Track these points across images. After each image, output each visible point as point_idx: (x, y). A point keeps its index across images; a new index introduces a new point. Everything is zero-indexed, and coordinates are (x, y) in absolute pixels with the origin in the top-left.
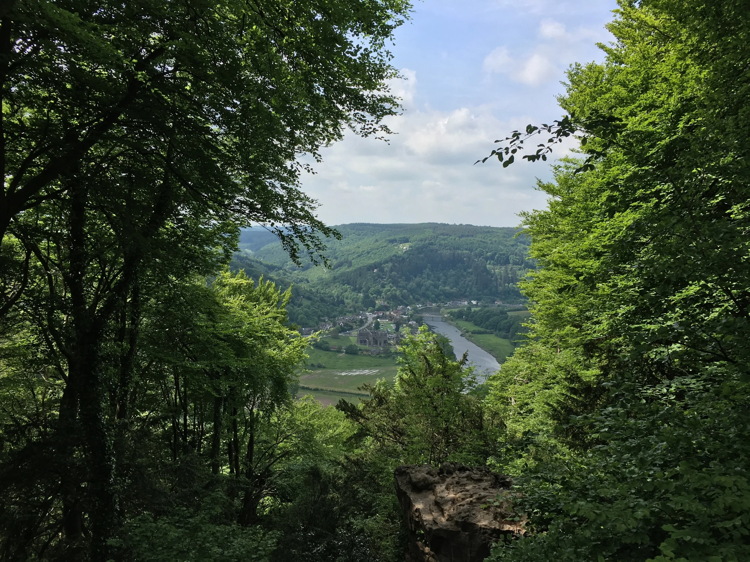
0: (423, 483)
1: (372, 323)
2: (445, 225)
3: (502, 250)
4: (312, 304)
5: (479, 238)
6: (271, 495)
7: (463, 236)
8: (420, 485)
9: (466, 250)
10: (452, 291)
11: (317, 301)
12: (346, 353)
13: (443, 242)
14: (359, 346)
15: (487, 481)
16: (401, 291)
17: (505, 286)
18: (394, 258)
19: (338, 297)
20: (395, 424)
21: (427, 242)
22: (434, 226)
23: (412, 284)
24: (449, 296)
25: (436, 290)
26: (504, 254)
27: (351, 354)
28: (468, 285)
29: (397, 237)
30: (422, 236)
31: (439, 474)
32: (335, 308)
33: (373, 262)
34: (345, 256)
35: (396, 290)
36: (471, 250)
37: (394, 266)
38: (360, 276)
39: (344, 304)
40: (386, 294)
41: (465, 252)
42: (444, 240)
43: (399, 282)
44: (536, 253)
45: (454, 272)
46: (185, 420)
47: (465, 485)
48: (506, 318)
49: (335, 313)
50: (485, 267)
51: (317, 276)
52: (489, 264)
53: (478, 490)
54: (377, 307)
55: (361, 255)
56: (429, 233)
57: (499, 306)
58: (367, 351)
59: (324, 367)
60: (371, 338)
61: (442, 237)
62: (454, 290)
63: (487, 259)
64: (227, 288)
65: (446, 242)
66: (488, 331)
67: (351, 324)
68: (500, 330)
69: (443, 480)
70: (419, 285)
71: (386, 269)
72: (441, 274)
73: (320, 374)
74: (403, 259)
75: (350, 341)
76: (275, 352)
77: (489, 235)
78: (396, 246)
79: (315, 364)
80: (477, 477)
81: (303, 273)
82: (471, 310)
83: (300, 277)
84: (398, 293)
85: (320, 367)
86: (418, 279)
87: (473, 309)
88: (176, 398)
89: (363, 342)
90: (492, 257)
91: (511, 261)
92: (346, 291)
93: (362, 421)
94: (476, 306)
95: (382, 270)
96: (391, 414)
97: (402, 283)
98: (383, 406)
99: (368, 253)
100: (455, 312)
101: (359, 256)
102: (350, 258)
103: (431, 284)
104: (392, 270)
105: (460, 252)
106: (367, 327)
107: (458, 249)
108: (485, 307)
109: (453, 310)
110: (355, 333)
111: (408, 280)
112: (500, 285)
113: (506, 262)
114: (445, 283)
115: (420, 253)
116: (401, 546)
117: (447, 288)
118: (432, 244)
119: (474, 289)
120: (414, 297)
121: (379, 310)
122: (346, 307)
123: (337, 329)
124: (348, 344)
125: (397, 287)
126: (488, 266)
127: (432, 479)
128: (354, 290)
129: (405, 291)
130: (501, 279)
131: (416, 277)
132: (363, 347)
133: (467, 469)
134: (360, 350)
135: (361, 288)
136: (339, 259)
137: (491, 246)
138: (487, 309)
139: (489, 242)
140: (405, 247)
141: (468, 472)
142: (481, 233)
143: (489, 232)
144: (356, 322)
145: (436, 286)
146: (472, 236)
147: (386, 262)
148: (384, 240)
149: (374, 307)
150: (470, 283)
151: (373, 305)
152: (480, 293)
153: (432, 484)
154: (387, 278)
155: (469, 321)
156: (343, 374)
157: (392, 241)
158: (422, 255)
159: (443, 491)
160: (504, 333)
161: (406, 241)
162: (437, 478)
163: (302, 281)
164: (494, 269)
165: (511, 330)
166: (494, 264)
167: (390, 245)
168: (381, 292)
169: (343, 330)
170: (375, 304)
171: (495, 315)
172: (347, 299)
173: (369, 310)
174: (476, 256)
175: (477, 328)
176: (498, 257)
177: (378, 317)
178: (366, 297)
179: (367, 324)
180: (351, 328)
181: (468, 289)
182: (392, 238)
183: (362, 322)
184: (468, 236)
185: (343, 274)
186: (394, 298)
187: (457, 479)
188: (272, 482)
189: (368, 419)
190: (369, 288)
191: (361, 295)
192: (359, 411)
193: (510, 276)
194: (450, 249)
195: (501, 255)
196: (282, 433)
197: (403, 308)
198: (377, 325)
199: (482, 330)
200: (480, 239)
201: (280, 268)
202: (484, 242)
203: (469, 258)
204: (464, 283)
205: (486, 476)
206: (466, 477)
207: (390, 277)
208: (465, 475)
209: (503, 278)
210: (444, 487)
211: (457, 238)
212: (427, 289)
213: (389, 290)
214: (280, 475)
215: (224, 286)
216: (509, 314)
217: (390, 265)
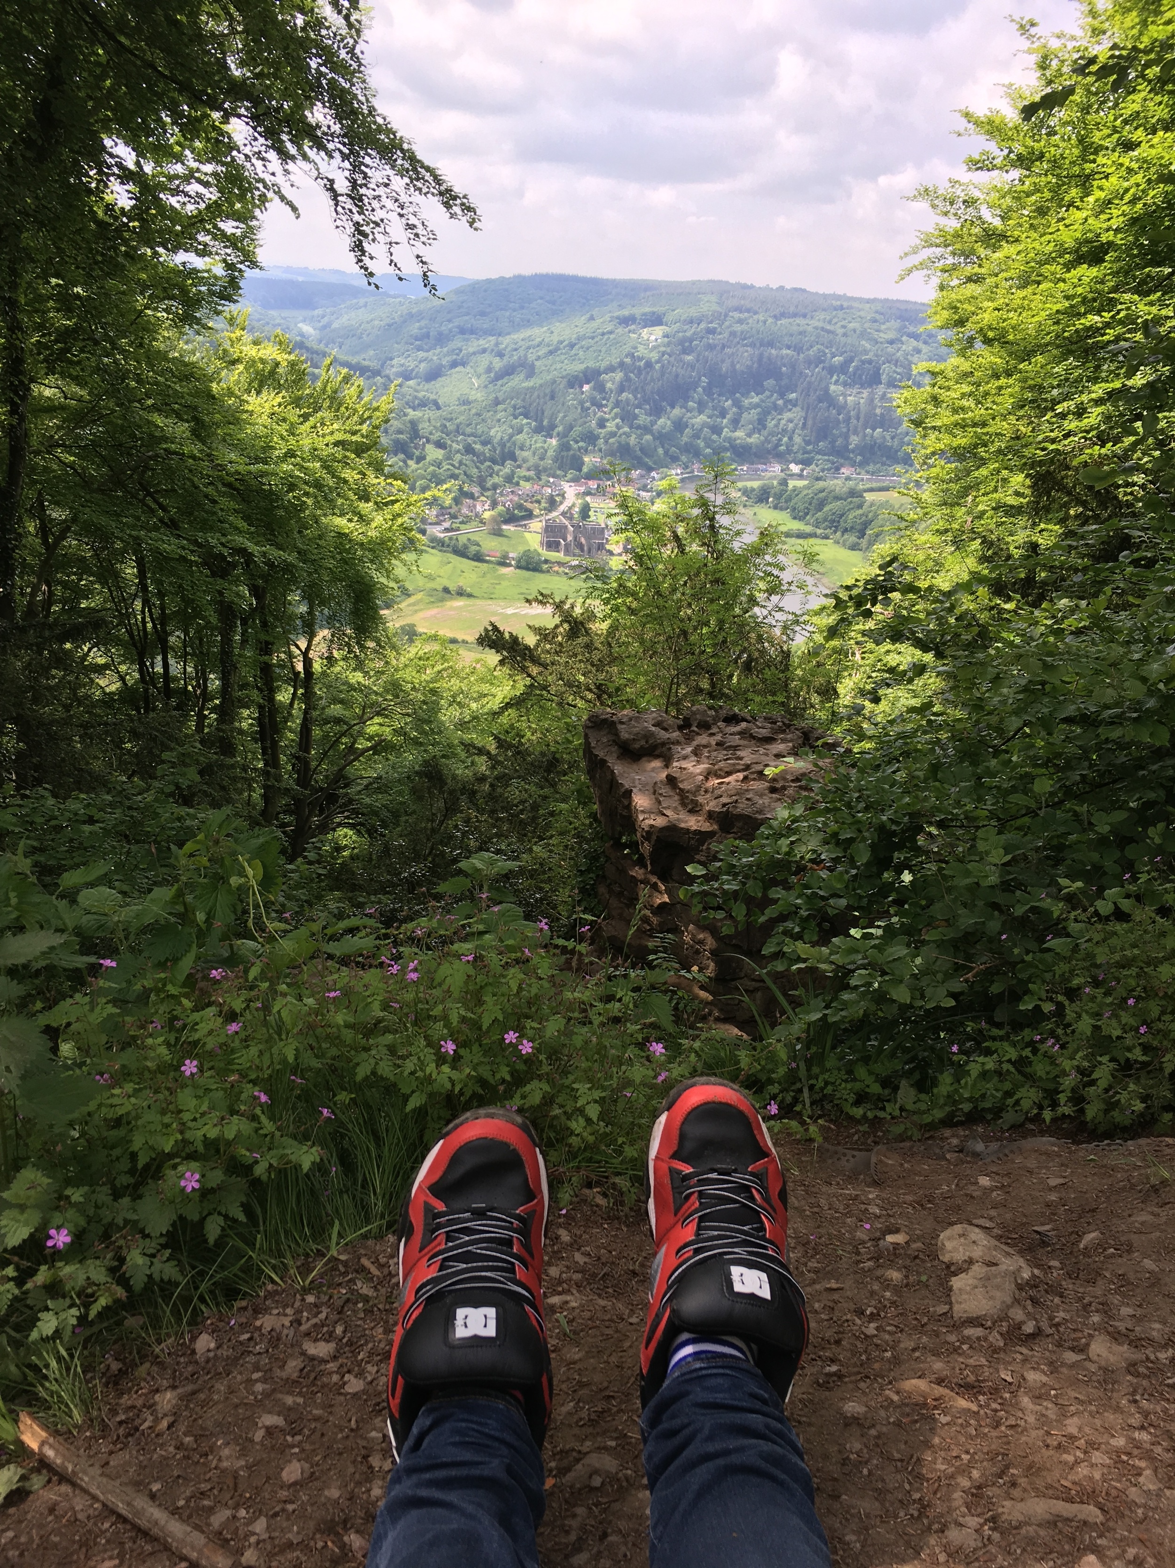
0: (643, 743)
1: (574, 505)
2: (745, 287)
3: (866, 352)
4: (448, 458)
5: (817, 321)
6: (352, 826)
7: (783, 315)
8: (637, 746)
9: (789, 347)
10: (750, 440)
11: (458, 451)
12: (518, 567)
13: (738, 328)
14: (546, 554)
15: (784, 741)
16: (640, 437)
17: (865, 435)
18: (628, 360)
19: (503, 444)
20: (602, 676)
21: (703, 326)
22: (722, 289)
23: (663, 423)
24: (743, 453)
25: (715, 437)
26: (870, 362)
27: (527, 569)
28: (784, 431)
29: (638, 311)
30: (693, 312)
31: (680, 728)
32: (496, 468)
33: (582, 367)
34: (522, 352)
35: (628, 435)
36: (798, 349)
37: (628, 379)
38: (552, 398)
39: (515, 460)
40: (606, 442)
41: (785, 352)
42: (740, 321)
43: (636, 417)
44: (945, 314)
45: (756, 400)
46: (166, 666)
47: (736, 748)
48: (860, 506)
49: (496, 480)
50: (827, 390)
51: (458, 394)
52: (836, 382)
53: (763, 758)
54: (585, 469)
55: (557, 349)
56: (708, 305)
57: (848, 479)
58: (560, 564)
59: (470, 596)
60: (570, 538)
61: (736, 315)
62: (754, 439)
63: (831, 370)
64: (241, 367)
65: (744, 327)
66: (819, 531)
67: (528, 505)
68: (846, 530)
69: (689, 739)
70: (680, 426)
71: (609, 385)
72: (730, 402)
73: (460, 608)
74: (649, 365)
75: (526, 542)
76: (351, 525)
77: (840, 314)
78: (634, 332)
79: (452, 587)
80: (764, 732)
81: (427, 386)
82: (786, 485)
83: (421, 395)
84: (633, 440)
85: (461, 593)
86: (677, 412)
87: (792, 484)
88: (144, 622)
89: (552, 545)
90: (843, 368)
91: (884, 378)
92: (520, 431)
93: (534, 670)
94: (800, 476)
95: (600, 388)
96: (596, 656)
97: (643, 419)
98: (580, 640)
99: (572, 346)
100: (753, 490)
101: (551, 352)
102: (531, 357)
103: (704, 425)
104: (621, 389)
105: (773, 351)
106: (563, 514)
107: (771, 344)
108: (818, 479)
109: (749, 484)
110: (537, 525)
111: (657, 412)
112: (856, 433)
113: (874, 379)
114: (736, 423)
115: (685, 351)
116: (589, 870)
117: (740, 434)
118: (712, 331)
119: (797, 439)
120: (666, 453)
121: (589, 477)
122: (519, 467)
123: (500, 515)
124: (521, 549)
125: (631, 427)
126: (833, 387)
127: (663, 735)
128: (538, 430)
129: (648, 437)
130: (858, 419)
131: (673, 407)
132: (553, 555)
133: (744, 720)
134: (546, 561)
135: (552, 427)
136: (506, 359)
137: (843, 340)
138: (821, 484)
139: (840, 331)
140: (654, 335)
141: (744, 725)
142: (824, 310)
143: (842, 308)
144: (539, 502)
145: (717, 430)
146: (804, 316)
147: (611, 369)
148: (607, 317)
149: (580, 470)
150: (791, 425)
151: (577, 464)
152: (810, 448)
153: (663, 744)
154: (610, 405)
155: (781, 509)
156: (510, 611)
157: (626, 321)
158: (689, 358)
159: (685, 758)
160: (852, 538)
161: (656, 320)
162: (676, 735)
163: (425, 405)
164: (845, 395)
165: (869, 532)
166: (845, 384)
167: (620, 330)
168: (597, 437)
169: (510, 519)
170: (583, 463)
171: (837, 498)
172: (522, 449)
173: (569, 476)
174: (809, 362)
175: (796, 526)
176: (857, 368)
177: (588, 493)
178: (564, 447)
179: (563, 508)
180: (530, 515)
181: (785, 439)
182: (626, 312)
183: (552, 504)
184: (795, 315)
185: (516, 393)
186: (624, 451)
187: (719, 737)
188: (351, 801)
189: (545, 666)
190: (571, 427)
191: (554, 442)
192: (527, 648)
193: (878, 411)
194: (752, 345)
195: (863, 362)
196: (372, 706)
197: (642, 476)
198: (585, 511)
199: (808, 529)
200: (820, 324)
201: (377, 373)
202: (829, 332)
203: (793, 366)
204: (777, 426)
205: (784, 732)
206: (739, 733)
207: (617, 404)
208: (737, 729)
209: (862, 416)
210: (689, 750)
211: (770, 320)
212: (697, 436)
213: (613, 434)
214: (367, 787)
215: (234, 362)
216: (869, 497)
217: (619, 376)
